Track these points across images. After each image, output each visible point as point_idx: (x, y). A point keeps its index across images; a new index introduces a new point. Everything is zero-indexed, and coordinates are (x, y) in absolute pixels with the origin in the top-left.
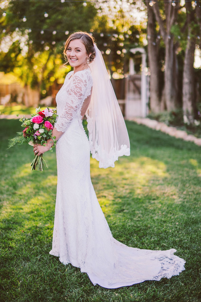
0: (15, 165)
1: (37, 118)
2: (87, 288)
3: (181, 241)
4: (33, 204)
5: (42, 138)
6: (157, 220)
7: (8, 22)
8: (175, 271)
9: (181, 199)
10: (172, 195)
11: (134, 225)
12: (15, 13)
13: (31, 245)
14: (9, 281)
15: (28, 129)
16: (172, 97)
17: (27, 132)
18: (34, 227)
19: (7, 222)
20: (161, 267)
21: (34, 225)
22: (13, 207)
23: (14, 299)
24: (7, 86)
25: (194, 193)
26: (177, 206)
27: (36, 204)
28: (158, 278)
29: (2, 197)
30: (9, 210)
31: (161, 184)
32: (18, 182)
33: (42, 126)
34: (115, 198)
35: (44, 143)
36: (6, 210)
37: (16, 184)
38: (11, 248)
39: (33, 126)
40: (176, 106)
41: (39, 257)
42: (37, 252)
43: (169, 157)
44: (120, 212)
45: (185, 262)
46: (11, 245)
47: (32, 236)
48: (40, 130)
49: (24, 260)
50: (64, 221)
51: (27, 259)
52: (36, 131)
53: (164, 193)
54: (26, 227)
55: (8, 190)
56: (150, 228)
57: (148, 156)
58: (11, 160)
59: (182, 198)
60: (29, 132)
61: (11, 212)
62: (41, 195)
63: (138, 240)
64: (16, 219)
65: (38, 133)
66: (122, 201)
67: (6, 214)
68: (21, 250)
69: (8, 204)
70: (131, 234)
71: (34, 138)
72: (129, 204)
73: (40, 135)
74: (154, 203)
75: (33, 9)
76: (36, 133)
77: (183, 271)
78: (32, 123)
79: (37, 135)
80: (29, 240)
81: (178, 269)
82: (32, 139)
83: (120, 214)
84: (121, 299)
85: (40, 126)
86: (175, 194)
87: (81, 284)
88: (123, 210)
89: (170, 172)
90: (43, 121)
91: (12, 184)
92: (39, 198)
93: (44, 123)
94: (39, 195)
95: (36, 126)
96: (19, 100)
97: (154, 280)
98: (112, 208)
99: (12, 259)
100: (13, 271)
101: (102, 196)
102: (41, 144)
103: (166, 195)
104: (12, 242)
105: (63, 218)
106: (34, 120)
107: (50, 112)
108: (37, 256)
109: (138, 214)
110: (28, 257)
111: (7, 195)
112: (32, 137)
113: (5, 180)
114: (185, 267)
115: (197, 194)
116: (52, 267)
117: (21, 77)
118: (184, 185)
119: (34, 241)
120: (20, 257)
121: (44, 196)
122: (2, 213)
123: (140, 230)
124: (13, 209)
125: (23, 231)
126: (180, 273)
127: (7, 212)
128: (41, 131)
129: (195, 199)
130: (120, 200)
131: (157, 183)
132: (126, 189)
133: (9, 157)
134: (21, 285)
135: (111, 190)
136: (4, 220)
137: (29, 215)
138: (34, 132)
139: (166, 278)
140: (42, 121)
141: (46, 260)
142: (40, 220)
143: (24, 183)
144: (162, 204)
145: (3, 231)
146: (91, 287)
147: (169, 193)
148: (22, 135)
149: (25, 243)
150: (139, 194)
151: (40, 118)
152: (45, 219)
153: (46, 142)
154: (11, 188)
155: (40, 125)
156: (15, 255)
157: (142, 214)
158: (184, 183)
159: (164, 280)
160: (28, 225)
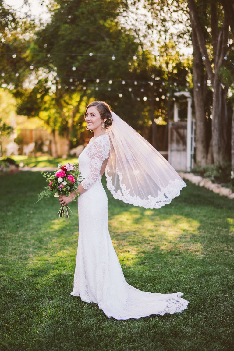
0: (41, 221)
1: (60, 172)
2: (100, 318)
3: (191, 288)
4: (58, 257)
5: (67, 189)
6: (174, 271)
7: (33, 57)
8: (178, 309)
9: (203, 255)
10: (195, 251)
11: (151, 275)
12: (41, 47)
13: (55, 288)
14: (35, 313)
15: (53, 183)
16: (219, 149)
17: (52, 185)
18: (58, 274)
19: (33, 270)
20: (167, 305)
21: (59, 273)
22: (39, 258)
23: (40, 324)
24: (31, 131)
25: (218, 250)
26: (198, 261)
27: (60, 257)
28: (162, 313)
29: (29, 250)
30: (35, 261)
31: (188, 242)
32: (44, 237)
33: (66, 179)
34: (139, 253)
35: (69, 193)
36: (32, 261)
37: (42, 239)
38: (38, 290)
39: (58, 180)
40: (224, 158)
41: (61, 297)
42: (61, 293)
43: (205, 216)
44: (140, 265)
45: (189, 303)
46: (37, 287)
47: (56, 282)
48: (63, 182)
49: (48, 299)
50: (84, 265)
51: (51, 298)
52: (60, 183)
53: (188, 250)
54: (51, 274)
55: (34, 244)
56: (165, 277)
57: (182, 214)
58: (36, 216)
59: (205, 254)
60: (54, 185)
61: (37, 263)
62: (67, 249)
63: (152, 286)
64: (41, 268)
65: (62, 186)
66: (145, 255)
67: (33, 264)
68: (46, 291)
69: (34, 256)
70: (147, 282)
71: (59, 190)
72: (151, 258)
73: (64, 187)
74: (176, 258)
75: (62, 42)
76: (60, 186)
77: (185, 310)
78: (56, 177)
79: (62, 187)
80: (54, 285)
81: (180, 307)
82: (57, 192)
83: (140, 266)
84: (127, 326)
85: (63, 180)
86: (198, 251)
87: (95, 316)
88: (144, 263)
89: (201, 230)
90: (66, 174)
91: (38, 239)
92: (64, 251)
93: (67, 176)
94: (64, 249)
95: (60, 180)
96: (45, 148)
97: (158, 314)
98: (134, 261)
99: (38, 298)
100: (39, 306)
101: (126, 251)
102: (66, 195)
103: (189, 251)
104: (38, 286)
105: (84, 262)
106: (57, 174)
107: (71, 167)
108: (60, 295)
109: (157, 266)
110: (52, 297)
111: (33, 248)
112: (57, 189)
113: (31, 235)
114: (188, 307)
115: (221, 251)
116: (73, 304)
117: (47, 122)
118: (211, 243)
119: (58, 285)
120: (45, 296)
121: (69, 250)
122: (29, 264)
123: (155, 279)
124: (39, 260)
125: (49, 278)
126: (182, 311)
127: (33, 263)
128: (65, 183)
129: (218, 256)
130: (143, 255)
131: (184, 240)
132: (152, 245)
133: (34, 213)
134: (46, 315)
135: (135, 246)
136: (31, 269)
137: (54, 265)
138: (59, 184)
139: (169, 314)
140: (64, 175)
141: (68, 299)
142: (64, 270)
143: (50, 238)
144: (183, 259)
145: (30, 277)
146: (104, 317)
147: (193, 250)
148: (48, 189)
149: (50, 287)
150: (163, 250)
151: (63, 172)
152: (69, 269)
153: (70, 193)
154: (37, 243)
155: (63, 178)
156: (41, 295)
157: (161, 266)
158: (211, 240)
159: (167, 315)
160: (52, 273)
